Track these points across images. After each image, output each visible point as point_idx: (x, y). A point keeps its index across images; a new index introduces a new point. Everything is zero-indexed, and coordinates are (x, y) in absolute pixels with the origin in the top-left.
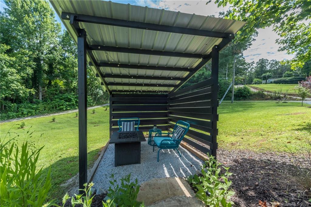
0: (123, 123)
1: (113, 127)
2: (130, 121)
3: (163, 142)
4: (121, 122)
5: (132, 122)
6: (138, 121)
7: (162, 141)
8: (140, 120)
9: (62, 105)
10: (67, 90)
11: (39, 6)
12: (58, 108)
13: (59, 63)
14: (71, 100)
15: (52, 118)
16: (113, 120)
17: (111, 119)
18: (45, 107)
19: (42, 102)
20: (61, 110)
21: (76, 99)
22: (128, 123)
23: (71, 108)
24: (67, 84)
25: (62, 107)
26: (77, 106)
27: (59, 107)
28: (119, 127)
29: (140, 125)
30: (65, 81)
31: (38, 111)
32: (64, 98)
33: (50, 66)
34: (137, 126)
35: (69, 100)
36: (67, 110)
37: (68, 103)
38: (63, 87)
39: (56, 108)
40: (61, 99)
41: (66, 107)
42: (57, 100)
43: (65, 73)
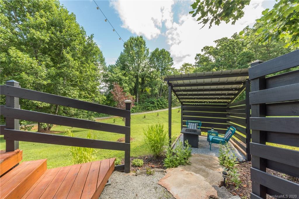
0: (189, 123)
1: (183, 126)
2: (194, 123)
3: (213, 139)
4: (188, 122)
5: (196, 124)
6: (200, 123)
7: (213, 137)
8: (202, 123)
9: (149, 107)
10: (151, 96)
11: (138, 42)
12: (146, 109)
13: (147, 77)
14: (154, 102)
15: (144, 115)
16: (183, 121)
17: (182, 120)
18: (140, 108)
19: (138, 104)
20: (148, 110)
21: (157, 102)
22: (193, 124)
23: (154, 109)
24: (152, 91)
25: (149, 108)
26: (158, 107)
27: (147, 107)
28: (186, 126)
29: (201, 126)
30: (151, 89)
31: (136, 110)
32: (150, 101)
33: (143, 79)
34: (199, 127)
35: (153, 103)
36: (151, 110)
37: (152, 105)
38: (149, 93)
39: (145, 108)
40: (148, 102)
41: (151, 108)
42: (146, 103)
43: (151, 83)
